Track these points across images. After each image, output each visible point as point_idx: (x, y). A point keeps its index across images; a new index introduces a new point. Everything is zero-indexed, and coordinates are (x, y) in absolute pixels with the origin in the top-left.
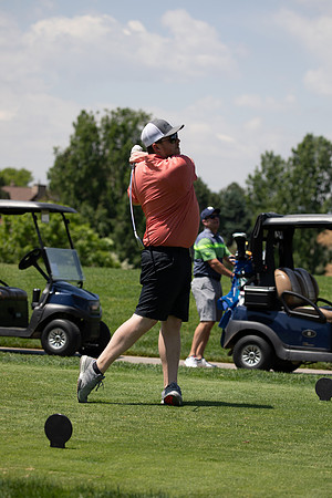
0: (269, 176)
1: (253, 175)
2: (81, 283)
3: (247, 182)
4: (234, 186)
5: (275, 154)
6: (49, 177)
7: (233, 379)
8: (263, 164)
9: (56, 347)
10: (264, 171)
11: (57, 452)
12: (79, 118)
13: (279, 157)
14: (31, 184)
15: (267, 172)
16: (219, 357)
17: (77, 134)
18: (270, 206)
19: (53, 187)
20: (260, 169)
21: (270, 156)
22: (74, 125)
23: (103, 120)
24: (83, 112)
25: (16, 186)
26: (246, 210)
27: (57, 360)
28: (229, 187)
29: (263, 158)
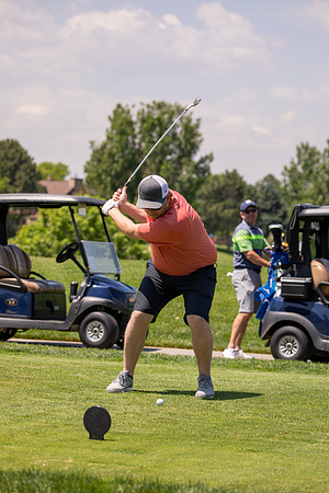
0: (305, 167)
1: (289, 167)
2: (118, 275)
3: (283, 174)
4: (270, 178)
5: (311, 146)
6: (86, 171)
7: (270, 370)
8: (299, 155)
9: (94, 340)
10: (299, 163)
11: (96, 444)
12: (115, 112)
13: (314, 149)
14: (67, 178)
15: (303, 163)
16: (256, 348)
17: (113, 128)
18: (306, 197)
19: (90, 181)
20: (296, 161)
21: (306, 148)
22: (110, 118)
23: (139, 114)
24: (119, 106)
25: (53, 180)
26: (282, 201)
27: (95, 352)
28: (265, 179)
29: (299, 150)
